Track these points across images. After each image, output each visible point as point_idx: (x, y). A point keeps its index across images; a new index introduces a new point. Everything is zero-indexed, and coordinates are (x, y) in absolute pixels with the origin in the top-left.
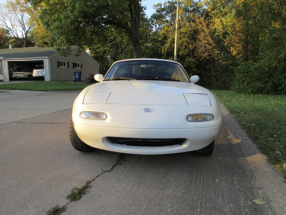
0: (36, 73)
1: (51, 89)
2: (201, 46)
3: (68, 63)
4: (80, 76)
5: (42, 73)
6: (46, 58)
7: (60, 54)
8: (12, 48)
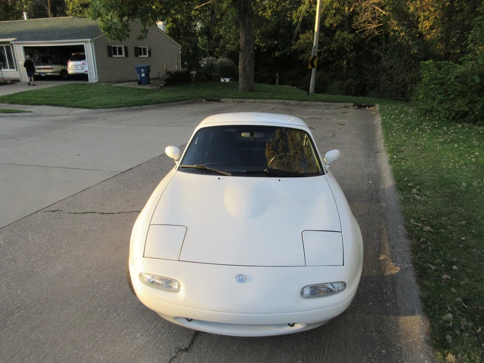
0: (73, 67)
1: (100, 105)
2: (365, 9)
3: (126, 48)
4: (147, 74)
5: (83, 68)
6: (87, 42)
7: (111, 37)
8: (28, 18)
